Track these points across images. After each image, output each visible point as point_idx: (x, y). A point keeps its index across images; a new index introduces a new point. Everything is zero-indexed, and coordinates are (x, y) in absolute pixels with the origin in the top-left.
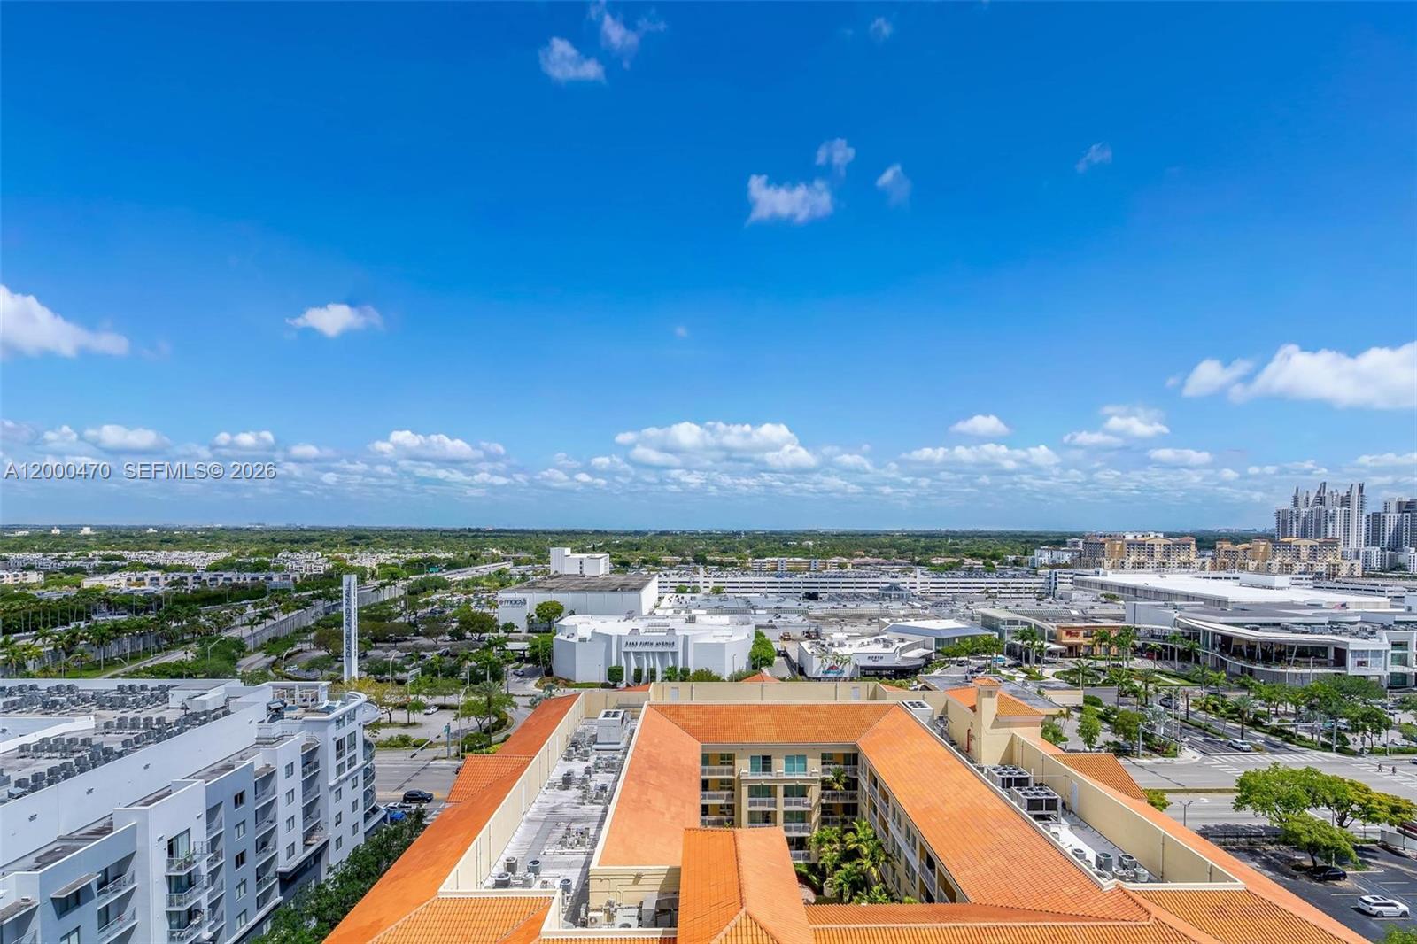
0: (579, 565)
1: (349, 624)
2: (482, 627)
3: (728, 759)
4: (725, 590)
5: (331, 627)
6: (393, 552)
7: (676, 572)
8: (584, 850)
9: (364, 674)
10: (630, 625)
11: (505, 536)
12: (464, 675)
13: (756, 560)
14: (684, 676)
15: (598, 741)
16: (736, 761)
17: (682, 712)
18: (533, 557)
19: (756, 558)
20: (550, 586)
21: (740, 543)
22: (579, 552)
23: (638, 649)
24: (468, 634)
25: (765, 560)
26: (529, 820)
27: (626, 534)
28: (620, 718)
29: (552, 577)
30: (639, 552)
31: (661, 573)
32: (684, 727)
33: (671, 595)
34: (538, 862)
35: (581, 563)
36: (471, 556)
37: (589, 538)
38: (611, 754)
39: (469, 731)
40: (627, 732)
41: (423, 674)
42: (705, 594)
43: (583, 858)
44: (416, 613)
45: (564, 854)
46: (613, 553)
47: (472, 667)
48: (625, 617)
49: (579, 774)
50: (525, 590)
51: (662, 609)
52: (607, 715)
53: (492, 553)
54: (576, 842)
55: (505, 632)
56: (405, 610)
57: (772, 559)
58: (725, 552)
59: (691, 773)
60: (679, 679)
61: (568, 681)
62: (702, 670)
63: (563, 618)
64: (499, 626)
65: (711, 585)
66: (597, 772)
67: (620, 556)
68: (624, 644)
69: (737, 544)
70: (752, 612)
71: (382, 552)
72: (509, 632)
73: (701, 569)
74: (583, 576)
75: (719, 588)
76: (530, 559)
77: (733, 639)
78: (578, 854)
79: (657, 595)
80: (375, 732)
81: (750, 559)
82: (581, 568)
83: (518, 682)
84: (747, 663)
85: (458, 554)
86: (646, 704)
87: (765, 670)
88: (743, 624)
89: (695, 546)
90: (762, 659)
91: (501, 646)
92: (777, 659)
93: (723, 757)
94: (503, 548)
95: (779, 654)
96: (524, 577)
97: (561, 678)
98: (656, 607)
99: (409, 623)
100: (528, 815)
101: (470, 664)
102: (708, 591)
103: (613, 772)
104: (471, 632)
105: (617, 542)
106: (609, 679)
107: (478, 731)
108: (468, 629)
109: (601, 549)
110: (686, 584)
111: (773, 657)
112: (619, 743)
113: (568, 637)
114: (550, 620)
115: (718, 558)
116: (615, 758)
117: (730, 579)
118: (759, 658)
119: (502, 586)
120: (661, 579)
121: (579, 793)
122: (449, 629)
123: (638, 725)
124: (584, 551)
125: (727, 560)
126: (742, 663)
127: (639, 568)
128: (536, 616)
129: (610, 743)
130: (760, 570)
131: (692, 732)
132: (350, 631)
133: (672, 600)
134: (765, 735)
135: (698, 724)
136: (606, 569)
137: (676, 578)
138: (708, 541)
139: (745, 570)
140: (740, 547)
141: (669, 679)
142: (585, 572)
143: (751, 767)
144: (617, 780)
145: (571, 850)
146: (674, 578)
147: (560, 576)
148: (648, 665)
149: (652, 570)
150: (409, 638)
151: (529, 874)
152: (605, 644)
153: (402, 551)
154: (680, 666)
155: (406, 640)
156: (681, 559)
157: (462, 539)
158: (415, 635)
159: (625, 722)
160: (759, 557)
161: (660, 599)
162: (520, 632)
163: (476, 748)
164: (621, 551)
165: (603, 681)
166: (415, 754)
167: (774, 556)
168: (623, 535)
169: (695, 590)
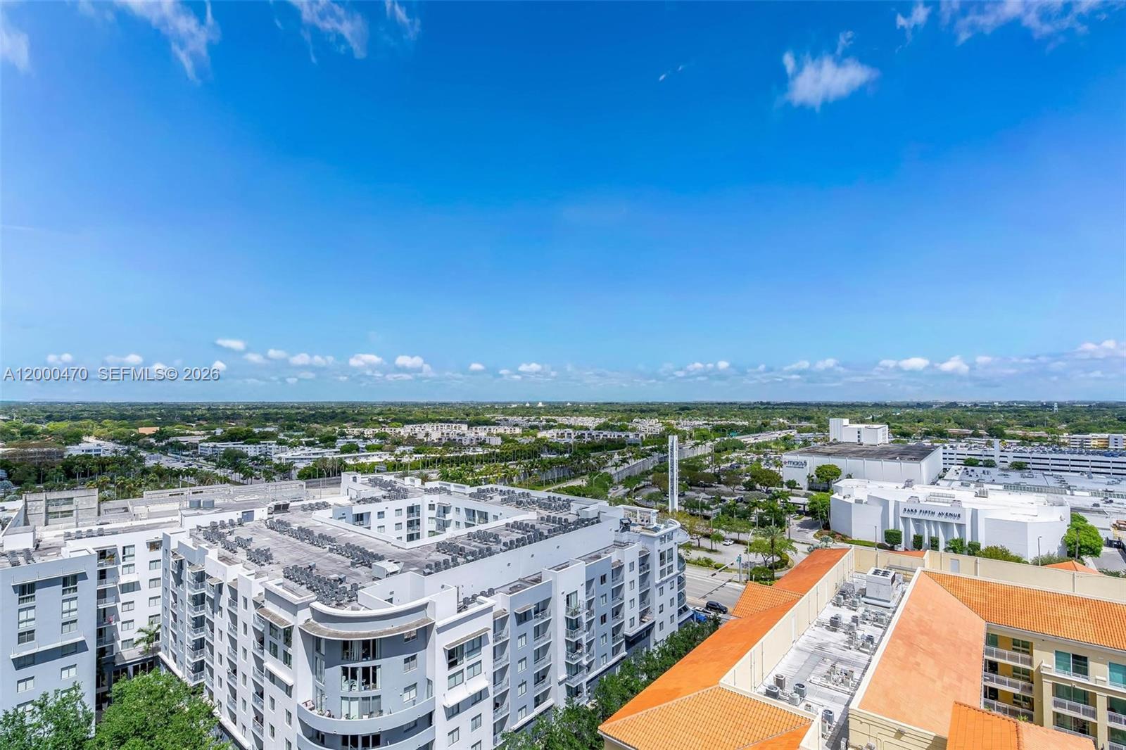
0: (857, 435)
1: (672, 471)
2: (769, 482)
3: (1024, 647)
4: (1029, 466)
5: (663, 472)
6: (704, 420)
7: (964, 444)
8: (848, 690)
9: (683, 508)
10: (909, 492)
11: (790, 408)
12: (753, 519)
13: (1075, 436)
14: (974, 550)
15: (867, 595)
16: (1034, 651)
17: (962, 584)
18: (814, 426)
19: (1074, 433)
20: (829, 451)
21: (1052, 417)
22: (858, 423)
23: (917, 516)
24: (758, 486)
25: (1090, 436)
26: (798, 649)
27: (908, 406)
28: (890, 577)
29: (831, 444)
30: (921, 424)
31: (946, 445)
32: (964, 600)
33: (959, 467)
34: (803, 687)
35: (859, 432)
36: (762, 424)
37: (868, 411)
38: (880, 610)
39: (756, 564)
40: (899, 593)
41: (723, 513)
42: (1003, 469)
43: (848, 697)
44: (719, 467)
45: (828, 687)
46: (893, 424)
47: (760, 513)
48: (903, 485)
49: (847, 620)
50: (806, 454)
51: (947, 480)
52: (876, 572)
53: (779, 422)
54: (840, 680)
55: (788, 488)
56: (712, 464)
57: (1099, 435)
58: (1031, 425)
59: (971, 649)
60: (966, 552)
61: (845, 536)
62: (996, 548)
63: (840, 480)
64: (783, 482)
65: (1010, 460)
66: (865, 623)
67: (901, 427)
68: (901, 510)
69: (1047, 418)
70: (1068, 492)
71: (697, 420)
72: (792, 488)
73: (996, 442)
74: (862, 445)
75: (1021, 463)
76: (812, 428)
77: (1036, 520)
78: (842, 691)
79: (943, 466)
80: (688, 552)
81: (1066, 435)
82: (859, 437)
83: (799, 531)
84: (1059, 548)
85: (752, 422)
86: (919, 570)
87: (1088, 559)
88: (1054, 505)
89: (990, 419)
90: (1081, 546)
91: (784, 499)
92: (1105, 550)
93: (1015, 643)
94: (789, 418)
95: (1110, 544)
96: (806, 443)
97: (838, 533)
98: (940, 478)
99: (715, 474)
100: (798, 644)
101: (758, 511)
102: (1006, 466)
103: (882, 627)
104: (761, 485)
105: (898, 414)
106: (886, 541)
107: (763, 565)
108: (757, 482)
109: (881, 421)
110: (977, 458)
111: (1100, 546)
112: (889, 602)
113: (844, 497)
114: (828, 481)
115: (1019, 432)
116: (884, 615)
117: (1034, 455)
118: (1079, 545)
119: (787, 449)
120: (945, 451)
121: (846, 637)
122: (743, 481)
123: (909, 588)
124: (862, 422)
125: (1031, 434)
126: (1053, 546)
127: (922, 439)
128: (815, 477)
129: (880, 600)
130: (1083, 448)
131: (974, 607)
132: (673, 476)
133: (960, 472)
134: (1080, 633)
135: (983, 601)
136: (883, 438)
137: (965, 451)
138: (1007, 415)
139: (1057, 445)
140: (1051, 421)
141: (954, 550)
142: (862, 441)
143: (1056, 663)
144: (884, 634)
145: (835, 686)
146: (961, 448)
147: (839, 443)
148: (929, 533)
149: (936, 442)
150: (714, 485)
151: (795, 694)
152: (881, 508)
153: (711, 419)
154: (968, 539)
155: (712, 486)
156: (971, 432)
157: (755, 410)
158: (718, 483)
159: (896, 583)
160: (1080, 432)
161: (945, 470)
162: (801, 489)
163: (762, 579)
164: (902, 423)
165: (879, 541)
166: (715, 574)
167: (1102, 432)
168: (904, 407)
169: (990, 464)
